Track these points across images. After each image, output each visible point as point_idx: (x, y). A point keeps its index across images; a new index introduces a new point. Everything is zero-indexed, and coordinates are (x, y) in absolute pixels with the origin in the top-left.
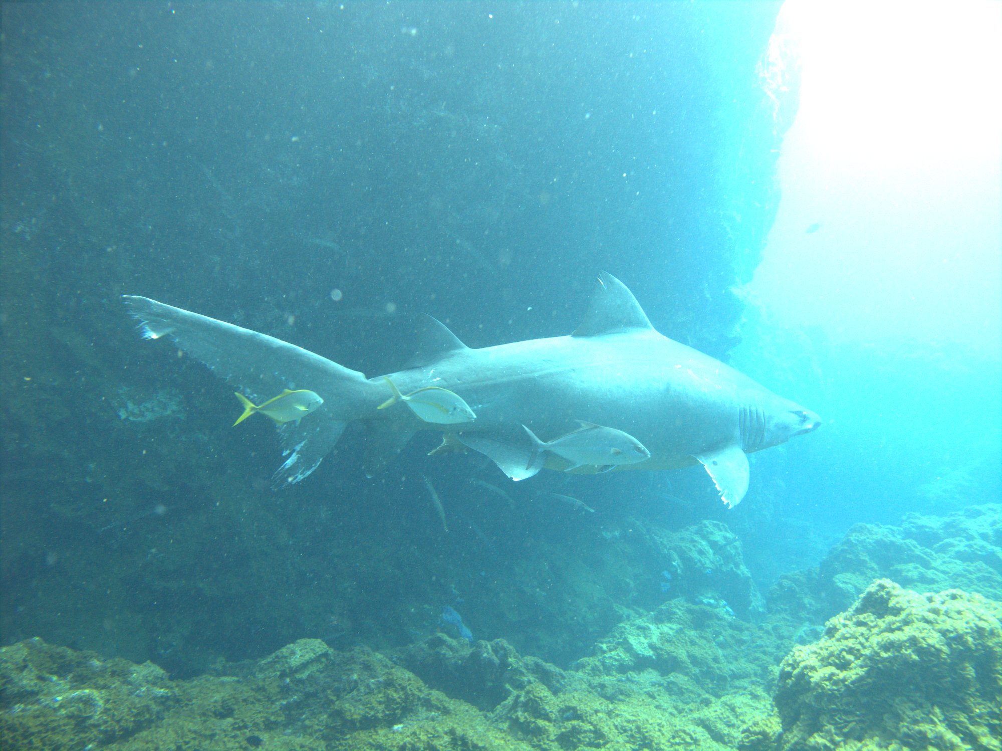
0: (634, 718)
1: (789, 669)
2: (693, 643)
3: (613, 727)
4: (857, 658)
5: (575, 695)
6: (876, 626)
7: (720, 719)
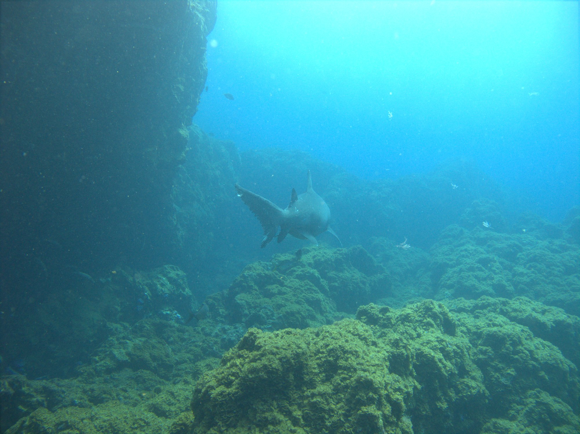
0: (108, 418)
1: (200, 387)
2: (154, 347)
3: (93, 428)
4: (237, 378)
5: (69, 410)
6: (248, 357)
7: (165, 402)
